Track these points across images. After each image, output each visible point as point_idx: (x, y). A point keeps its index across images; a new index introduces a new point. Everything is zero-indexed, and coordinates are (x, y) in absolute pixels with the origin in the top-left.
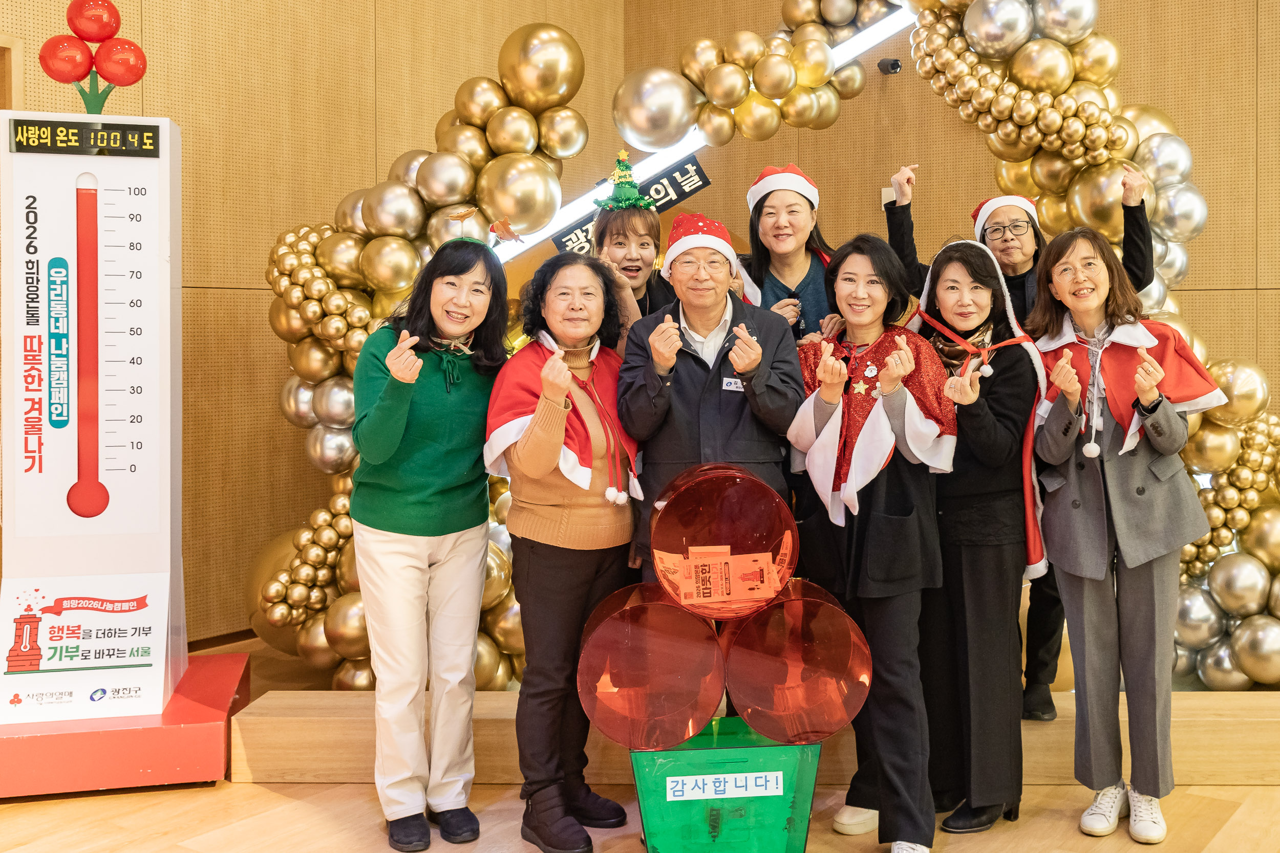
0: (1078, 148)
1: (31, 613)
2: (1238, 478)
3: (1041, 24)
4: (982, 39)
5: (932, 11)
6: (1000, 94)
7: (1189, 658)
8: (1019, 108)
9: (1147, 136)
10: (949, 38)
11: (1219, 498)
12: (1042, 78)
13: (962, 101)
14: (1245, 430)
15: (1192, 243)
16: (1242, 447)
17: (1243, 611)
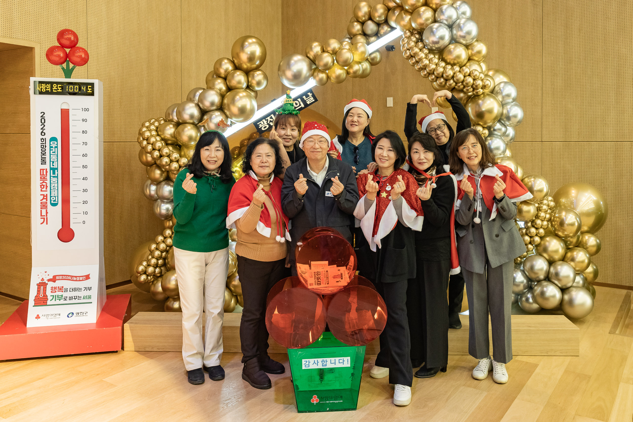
1: (43, 282)
2: (536, 224)
3: (455, 37)
4: (430, 43)
5: (410, 31)
6: (438, 66)
8: (446, 71)
9: (498, 83)
10: (417, 42)
11: (528, 232)
12: (455, 59)
13: (422, 69)
14: (539, 204)
15: (517, 127)
16: (537, 210)
17: (537, 279)
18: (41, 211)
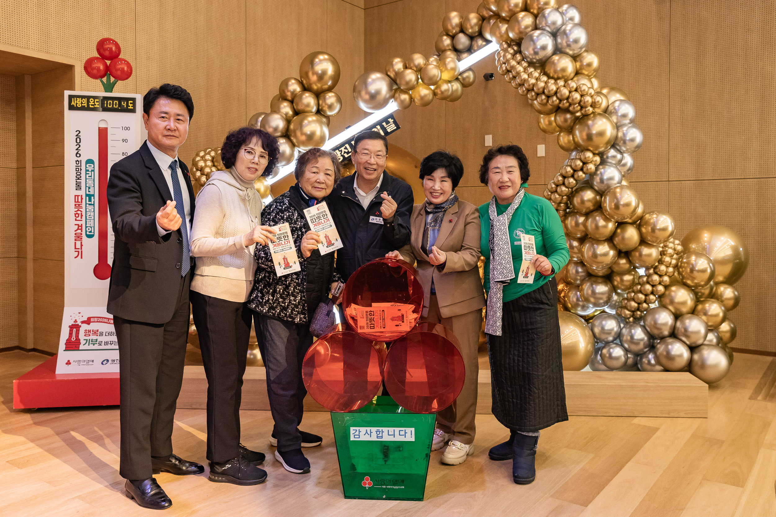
0: (577, 107)
2: (659, 270)
3: (560, 46)
4: (530, 54)
5: (506, 43)
6: (538, 81)
7: (633, 359)
8: (548, 86)
9: (613, 101)
10: (514, 55)
11: (650, 280)
12: (559, 72)
13: (520, 85)
14: (663, 248)
16: (661, 255)
17: (661, 335)
18: (75, 243)
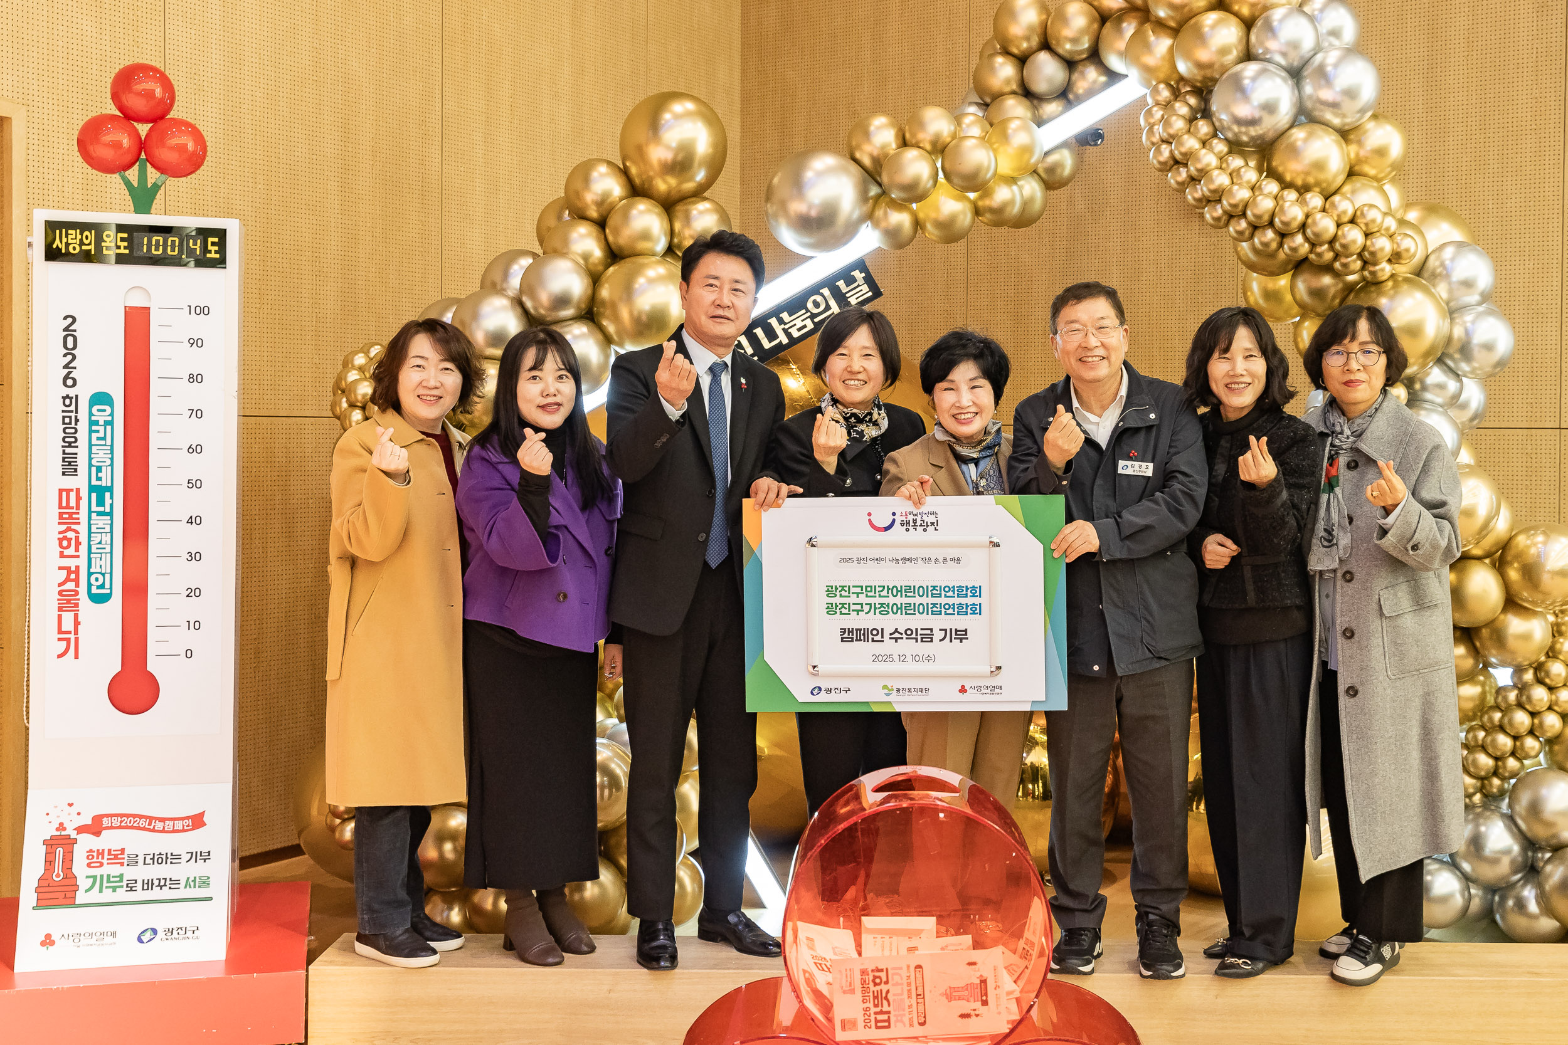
0: (1354, 261)
1: (63, 833)
2: (1548, 674)
3: (1309, 104)
4: (1233, 123)
5: (1169, 85)
6: (1257, 194)
7: (1484, 900)
8: (1282, 211)
9: (1437, 245)
10: (1192, 120)
11: (1524, 698)
12: (1309, 173)
14: (1557, 616)
15: (1493, 379)
16: (1554, 636)
17: (1554, 842)
18: (60, 617)
